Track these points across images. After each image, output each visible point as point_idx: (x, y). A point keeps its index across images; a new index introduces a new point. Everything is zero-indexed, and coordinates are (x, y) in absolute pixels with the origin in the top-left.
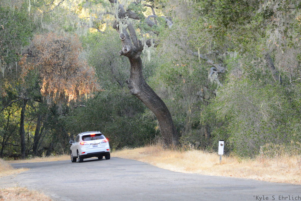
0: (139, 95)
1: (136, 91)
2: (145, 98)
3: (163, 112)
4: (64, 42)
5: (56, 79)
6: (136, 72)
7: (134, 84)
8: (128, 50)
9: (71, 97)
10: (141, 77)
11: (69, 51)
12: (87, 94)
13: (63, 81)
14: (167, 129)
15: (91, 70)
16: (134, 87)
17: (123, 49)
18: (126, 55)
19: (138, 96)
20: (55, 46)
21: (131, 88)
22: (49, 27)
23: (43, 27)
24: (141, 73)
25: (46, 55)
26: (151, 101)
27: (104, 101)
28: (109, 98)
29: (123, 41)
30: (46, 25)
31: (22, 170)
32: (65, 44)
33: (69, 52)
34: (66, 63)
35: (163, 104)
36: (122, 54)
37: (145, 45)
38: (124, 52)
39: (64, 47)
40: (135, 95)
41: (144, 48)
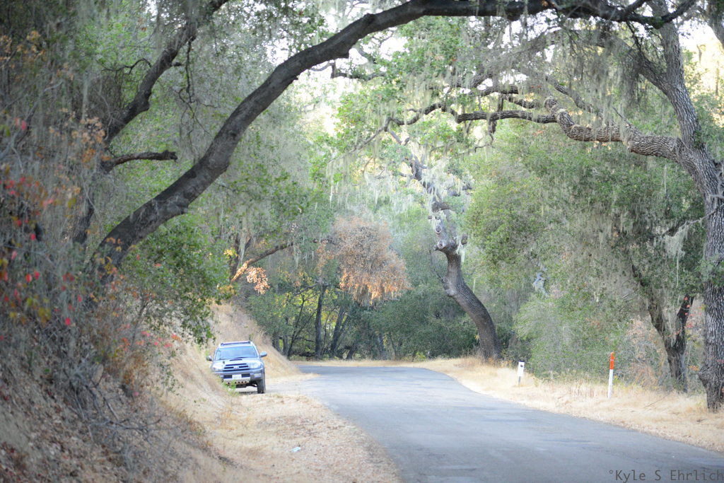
0: (456, 297)
1: (452, 292)
2: (463, 301)
3: (483, 319)
4: (371, 229)
5: (358, 273)
6: (453, 270)
7: (450, 283)
8: (444, 245)
9: (375, 294)
10: (460, 275)
11: (376, 240)
12: (394, 292)
13: (366, 275)
14: (488, 339)
15: (401, 264)
16: (450, 287)
17: (438, 243)
18: (441, 250)
19: (454, 298)
20: (360, 234)
21: (446, 288)
22: (355, 209)
23: (348, 208)
24: (459, 271)
25: (349, 244)
26: (470, 305)
27: (418, 298)
28: (425, 295)
29: (439, 234)
30: (352, 206)
31: (310, 376)
32: (371, 232)
33: (376, 242)
34: (372, 254)
35: (485, 310)
36: (437, 249)
37: (460, 244)
38: (440, 248)
39: (370, 236)
40: (451, 296)
41: (459, 247)
